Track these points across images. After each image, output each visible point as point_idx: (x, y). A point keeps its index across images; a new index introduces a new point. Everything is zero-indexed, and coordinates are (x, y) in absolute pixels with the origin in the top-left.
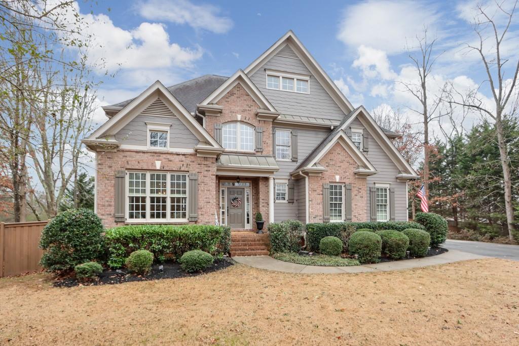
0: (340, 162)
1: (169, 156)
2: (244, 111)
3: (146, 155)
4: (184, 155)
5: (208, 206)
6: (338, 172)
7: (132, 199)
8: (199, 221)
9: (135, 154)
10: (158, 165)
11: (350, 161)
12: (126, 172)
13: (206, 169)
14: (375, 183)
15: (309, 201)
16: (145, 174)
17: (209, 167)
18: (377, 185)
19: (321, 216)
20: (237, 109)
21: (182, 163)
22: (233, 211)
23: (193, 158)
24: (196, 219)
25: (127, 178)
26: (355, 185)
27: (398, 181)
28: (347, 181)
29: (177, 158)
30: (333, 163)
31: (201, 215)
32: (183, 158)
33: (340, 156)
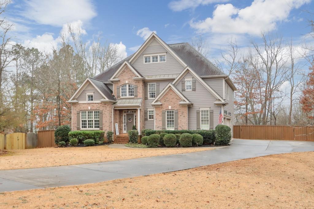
0: (172, 99)
1: (93, 105)
2: (129, 79)
3: (86, 105)
4: (98, 103)
6: (170, 104)
7: (82, 121)
9: (82, 104)
10: (89, 108)
11: (178, 98)
12: (81, 111)
13: (105, 108)
14: (200, 108)
16: (86, 112)
18: (201, 109)
19: (161, 127)
20: (126, 78)
21: (97, 107)
23: (101, 104)
24: (102, 128)
25: (81, 113)
26: (180, 111)
27: (216, 105)
28: (176, 109)
29: (95, 105)
30: (168, 99)
31: (104, 127)
32: (97, 104)
33: (172, 96)
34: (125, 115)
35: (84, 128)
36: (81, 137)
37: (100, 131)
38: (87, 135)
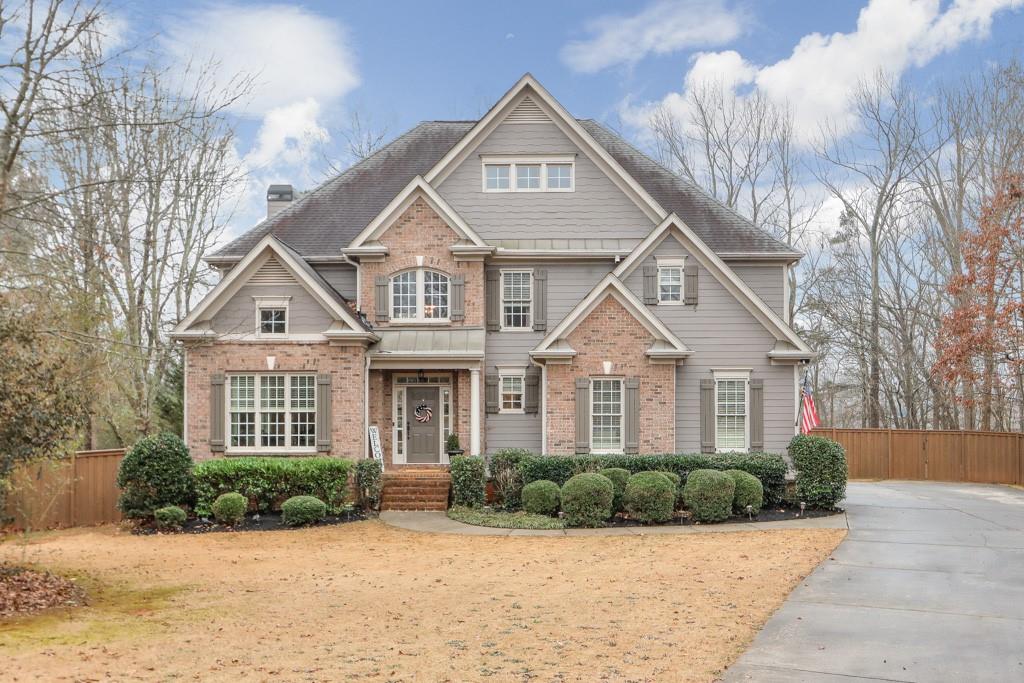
0: (614, 335)
1: (287, 349)
2: (429, 248)
3: (254, 349)
4: (310, 345)
5: (348, 426)
6: (609, 355)
7: (234, 415)
8: (334, 450)
9: (237, 347)
10: (271, 363)
11: (638, 331)
12: (227, 375)
13: (344, 365)
14: (712, 371)
15: (548, 413)
16: (253, 378)
17: (349, 362)
18: (718, 376)
19: (571, 442)
20: (417, 245)
21: (307, 358)
22: (417, 431)
23: (324, 349)
24: (328, 448)
25: (228, 383)
26: (646, 380)
27: (773, 363)
28: (629, 372)
29: (299, 351)
30: (599, 336)
31: (337, 441)
32: (308, 350)
33: (614, 324)
34: (401, 393)
37: (325, 460)
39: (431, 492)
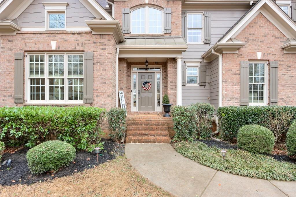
0: (263, 36)
1: (64, 36)
3: (43, 36)
4: (79, 33)
5: (104, 87)
6: (259, 48)
7: (32, 80)
8: (94, 102)
9: (32, 35)
10: (54, 46)
11: (277, 34)
12: (26, 54)
13: (102, 47)
15: (223, 82)
16: (44, 56)
17: (105, 45)
19: (237, 99)
21: (77, 42)
23: (88, 37)
24: (91, 101)
25: (27, 61)
26: (282, 63)
28: (272, 58)
29: (71, 38)
30: (254, 37)
31: (97, 96)
32: (78, 37)
33: (263, 30)
35: (38, 98)
36: (18, 130)
37: (87, 109)
38: (43, 122)
39: (157, 129)
